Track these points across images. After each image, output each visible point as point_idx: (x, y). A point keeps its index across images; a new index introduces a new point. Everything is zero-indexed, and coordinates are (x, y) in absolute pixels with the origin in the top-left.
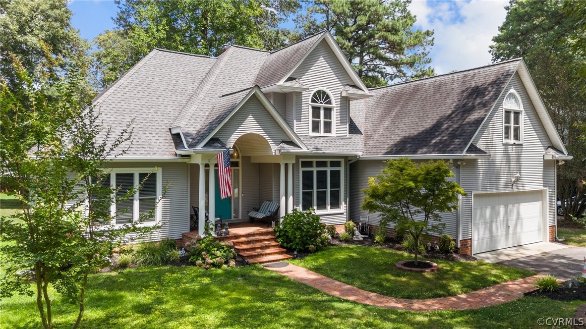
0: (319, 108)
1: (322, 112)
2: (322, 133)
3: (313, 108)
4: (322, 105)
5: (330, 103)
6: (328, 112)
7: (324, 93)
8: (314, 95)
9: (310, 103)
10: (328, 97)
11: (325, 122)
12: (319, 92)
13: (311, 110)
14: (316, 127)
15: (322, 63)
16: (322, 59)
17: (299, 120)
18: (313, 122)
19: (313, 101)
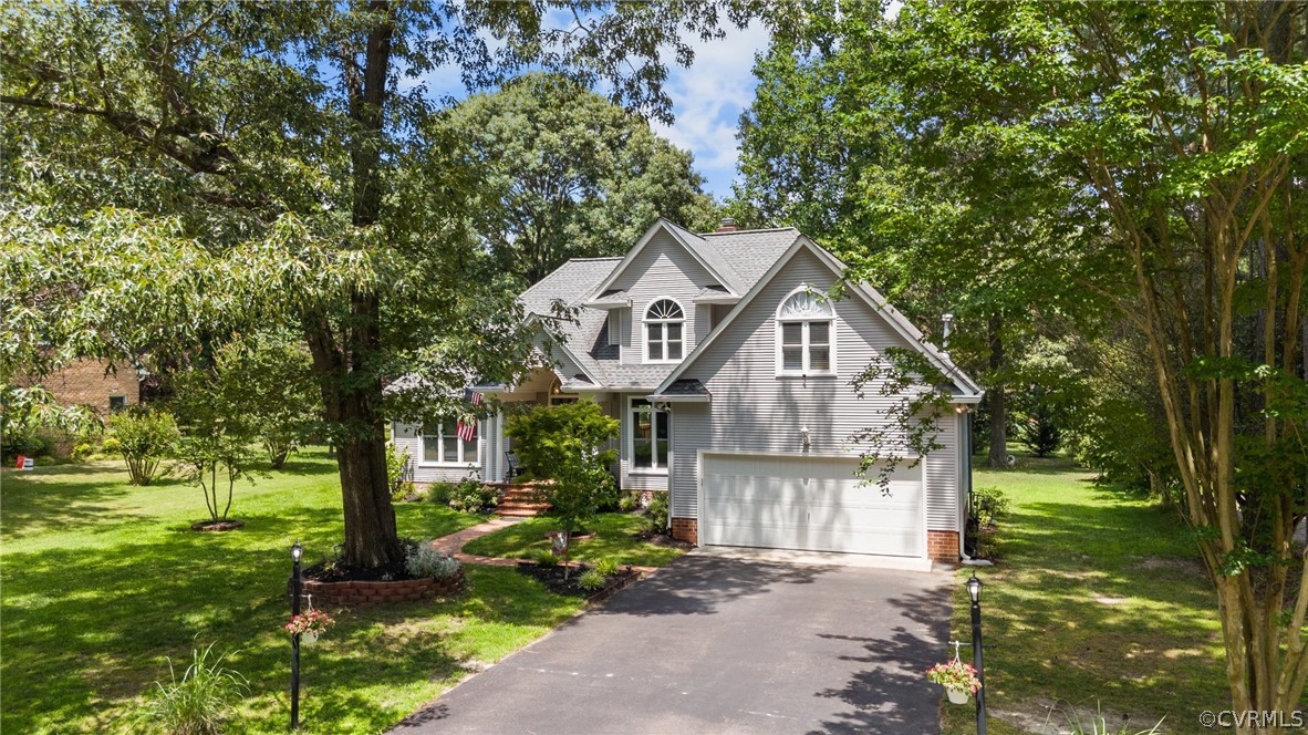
0: (660, 325)
1: (665, 331)
2: (665, 359)
3: (650, 325)
4: (665, 320)
5: (680, 315)
6: (675, 329)
7: (669, 303)
8: (653, 308)
9: (644, 319)
10: (677, 307)
11: (670, 345)
12: (660, 303)
13: (645, 331)
14: (655, 351)
15: (663, 261)
16: (663, 256)
17: (628, 345)
18: (651, 345)
19: (650, 315)
